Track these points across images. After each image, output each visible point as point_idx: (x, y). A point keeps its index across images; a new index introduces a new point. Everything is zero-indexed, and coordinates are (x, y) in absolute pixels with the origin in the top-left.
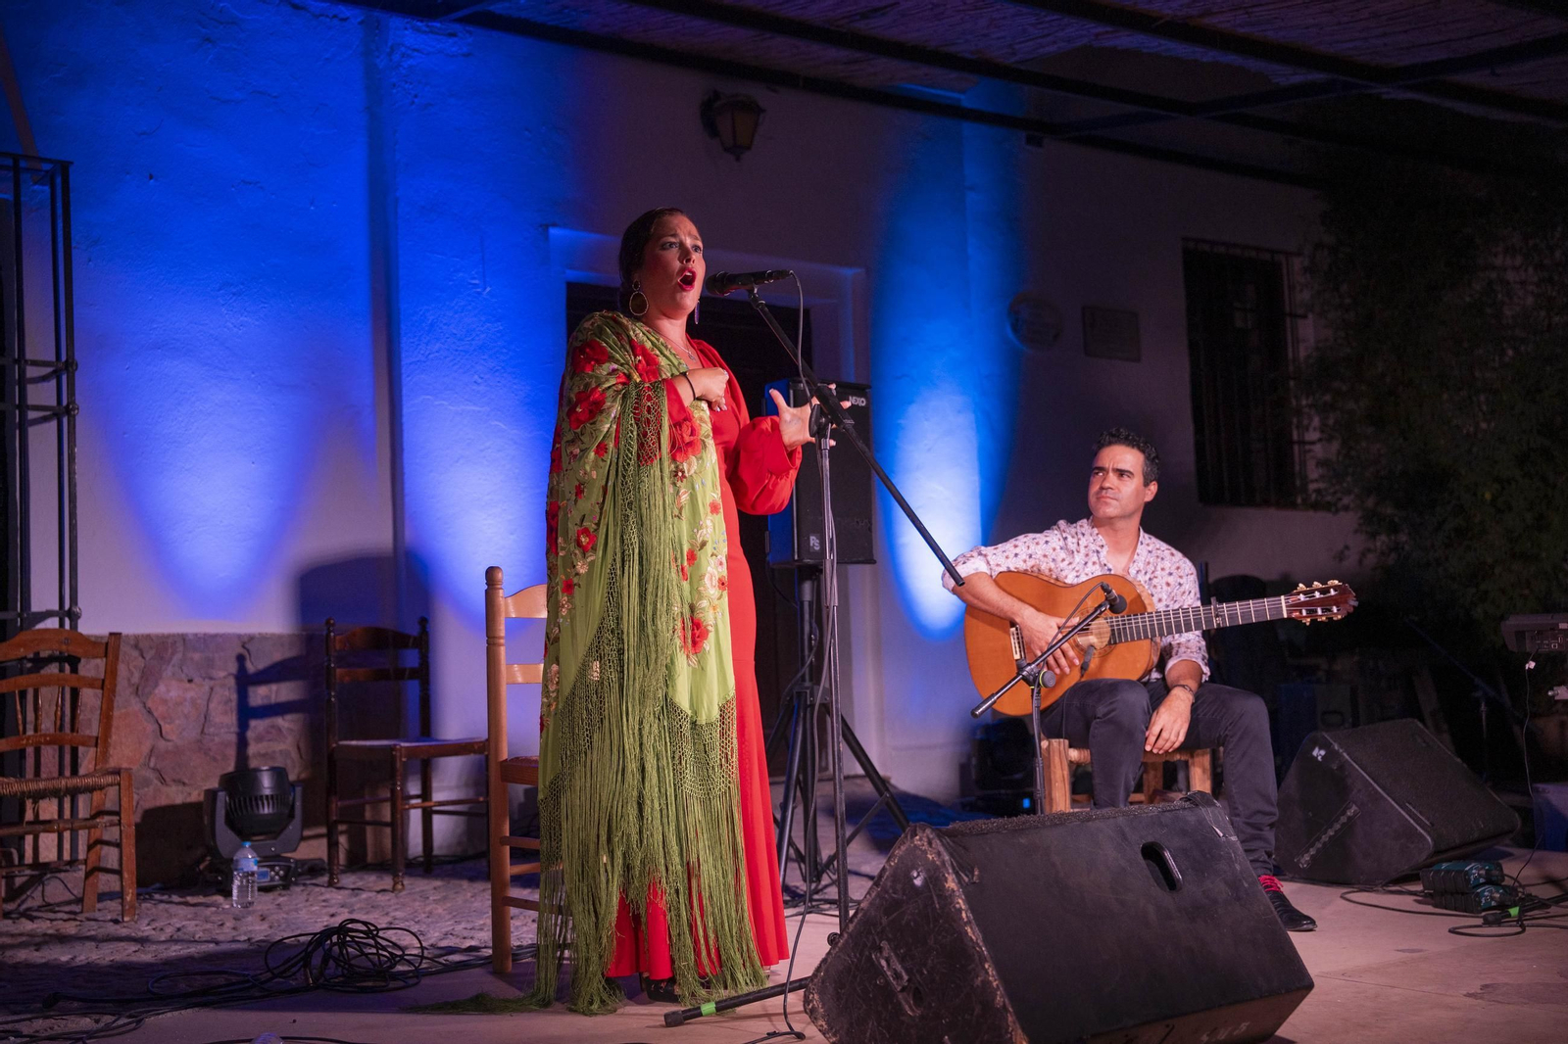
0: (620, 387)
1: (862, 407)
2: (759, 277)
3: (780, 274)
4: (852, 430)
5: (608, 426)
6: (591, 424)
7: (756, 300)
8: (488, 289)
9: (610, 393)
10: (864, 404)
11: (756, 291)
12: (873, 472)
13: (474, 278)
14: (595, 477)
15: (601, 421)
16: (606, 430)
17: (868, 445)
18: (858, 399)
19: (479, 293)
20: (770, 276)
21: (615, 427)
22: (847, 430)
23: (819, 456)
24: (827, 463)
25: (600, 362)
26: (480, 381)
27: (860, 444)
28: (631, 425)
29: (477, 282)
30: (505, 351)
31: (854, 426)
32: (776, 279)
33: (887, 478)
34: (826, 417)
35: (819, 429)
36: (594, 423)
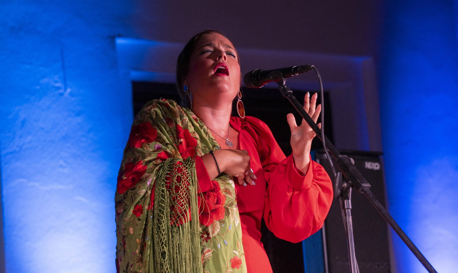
0: (159, 161)
1: (377, 171)
2: (287, 72)
3: (304, 69)
4: (369, 192)
5: (144, 191)
6: (132, 190)
7: (285, 90)
8: (69, 90)
9: (151, 165)
10: (378, 168)
11: (284, 83)
12: (389, 226)
13: (56, 82)
14: (132, 233)
15: (139, 187)
16: (142, 194)
17: (384, 204)
18: (373, 164)
19: (61, 94)
20: (296, 70)
21: (149, 192)
22: (365, 192)
23: (343, 214)
24: (350, 220)
25: (149, 141)
26: (64, 164)
27: (377, 203)
28: (163, 191)
29: (58, 85)
30: (84, 139)
31: (371, 189)
32: (301, 72)
33: (401, 230)
34: (347, 182)
35: (342, 191)
36: (134, 189)
